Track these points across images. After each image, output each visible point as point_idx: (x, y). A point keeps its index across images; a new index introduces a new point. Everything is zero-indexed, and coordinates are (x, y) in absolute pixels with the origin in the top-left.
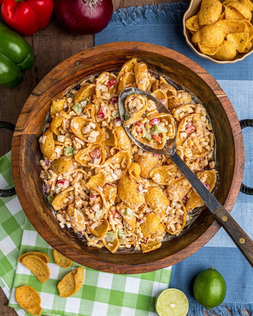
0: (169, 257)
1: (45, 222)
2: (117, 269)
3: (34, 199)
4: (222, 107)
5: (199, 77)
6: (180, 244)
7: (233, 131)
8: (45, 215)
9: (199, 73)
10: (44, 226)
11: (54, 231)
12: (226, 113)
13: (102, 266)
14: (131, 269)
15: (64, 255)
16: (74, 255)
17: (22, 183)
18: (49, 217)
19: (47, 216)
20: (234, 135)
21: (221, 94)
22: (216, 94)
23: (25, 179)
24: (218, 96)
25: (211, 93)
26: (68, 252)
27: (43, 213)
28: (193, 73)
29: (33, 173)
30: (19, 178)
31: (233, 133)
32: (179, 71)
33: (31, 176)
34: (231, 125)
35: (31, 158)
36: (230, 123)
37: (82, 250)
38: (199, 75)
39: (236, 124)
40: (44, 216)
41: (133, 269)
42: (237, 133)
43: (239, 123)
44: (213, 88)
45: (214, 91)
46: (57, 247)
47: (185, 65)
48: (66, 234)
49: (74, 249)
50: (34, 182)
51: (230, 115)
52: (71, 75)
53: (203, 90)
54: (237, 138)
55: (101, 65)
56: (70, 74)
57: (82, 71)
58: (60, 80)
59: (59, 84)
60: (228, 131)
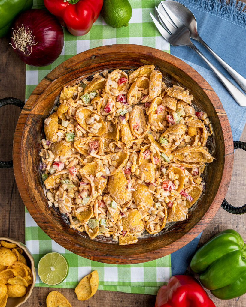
0: (142, 255)
1: (34, 198)
2: (92, 255)
3: (29, 175)
4: (221, 125)
5: (205, 93)
6: (155, 244)
7: (226, 150)
8: (36, 191)
9: (205, 89)
10: (32, 202)
11: (41, 208)
12: (222, 132)
13: (79, 250)
14: (104, 258)
15: (46, 232)
16: (55, 235)
17: (20, 159)
18: (39, 194)
19: (38, 192)
20: (226, 154)
21: (222, 113)
22: (217, 112)
23: (24, 155)
24: (218, 114)
25: (213, 109)
26: (49, 230)
27: (34, 190)
28: (200, 87)
29: (33, 150)
30: (18, 153)
31: (226, 152)
32: (188, 83)
33: (30, 153)
34: (225, 144)
35: (34, 136)
36: (225, 142)
37: (64, 231)
38: (205, 90)
39: (230, 143)
40: (34, 192)
41: (107, 258)
42: (229, 152)
43: (233, 143)
44: (215, 106)
45: (216, 109)
46: (40, 224)
47: (193, 79)
48: (52, 213)
49: (56, 229)
50: (32, 159)
51: (226, 134)
52: (86, 66)
53: (206, 105)
54: (228, 157)
55: (115, 62)
56: (84, 66)
57: (97, 65)
58: (74, 70)
59: (73, 73)
60: (221, 148)
